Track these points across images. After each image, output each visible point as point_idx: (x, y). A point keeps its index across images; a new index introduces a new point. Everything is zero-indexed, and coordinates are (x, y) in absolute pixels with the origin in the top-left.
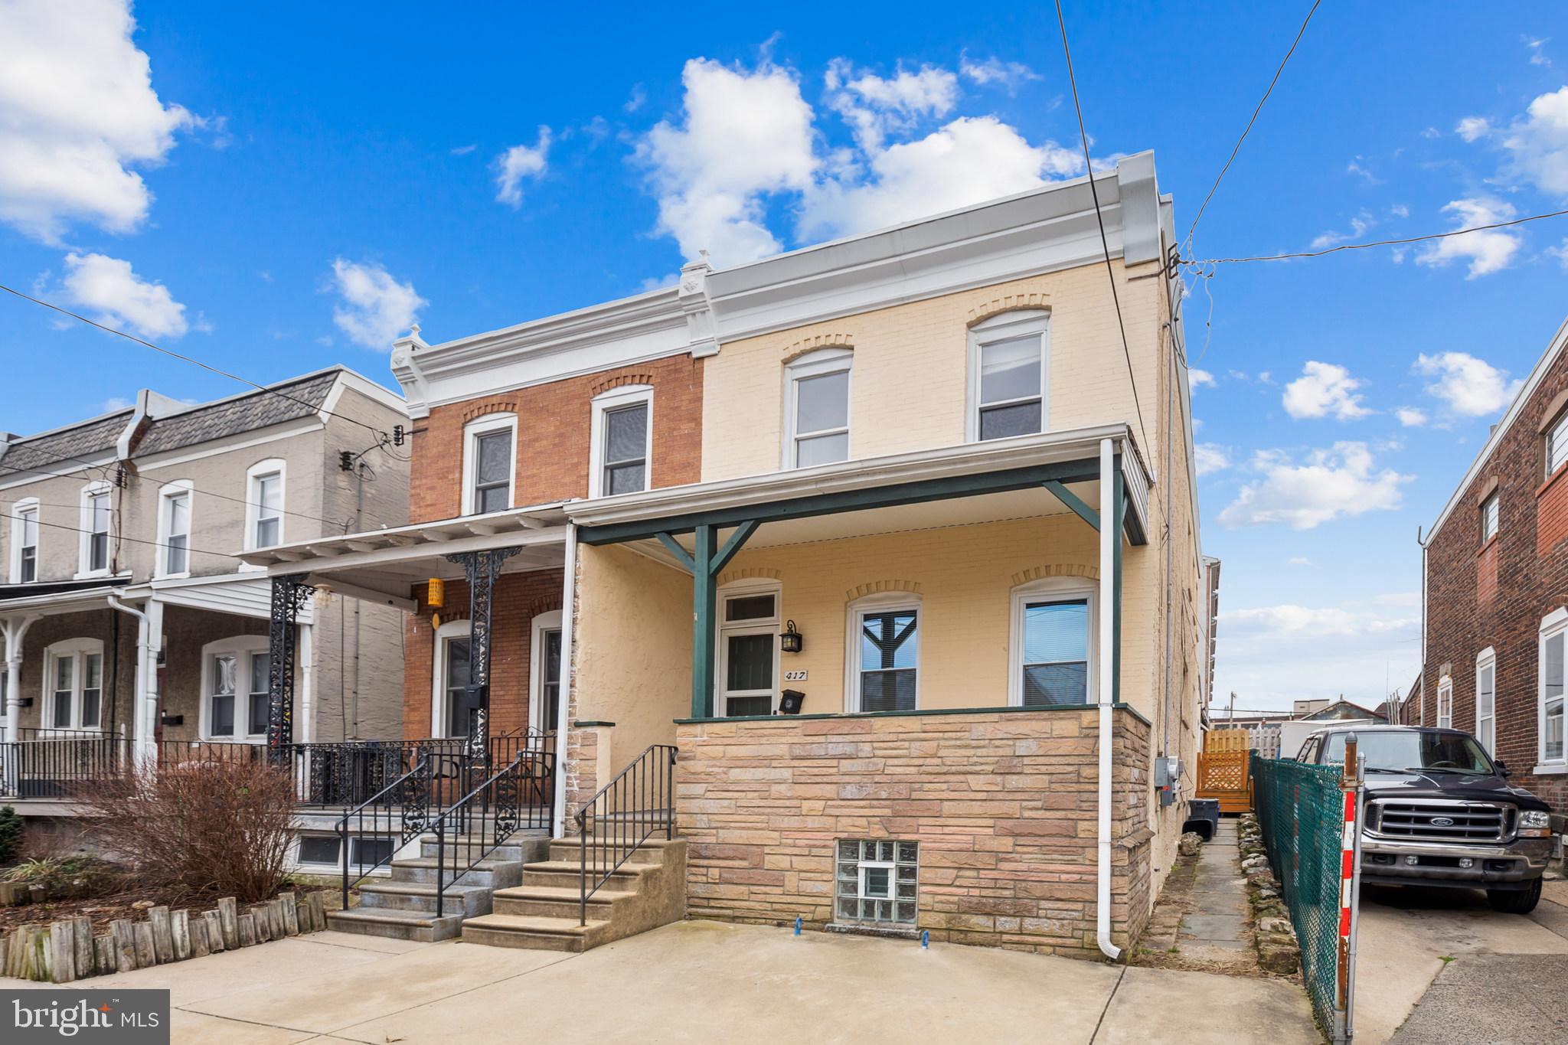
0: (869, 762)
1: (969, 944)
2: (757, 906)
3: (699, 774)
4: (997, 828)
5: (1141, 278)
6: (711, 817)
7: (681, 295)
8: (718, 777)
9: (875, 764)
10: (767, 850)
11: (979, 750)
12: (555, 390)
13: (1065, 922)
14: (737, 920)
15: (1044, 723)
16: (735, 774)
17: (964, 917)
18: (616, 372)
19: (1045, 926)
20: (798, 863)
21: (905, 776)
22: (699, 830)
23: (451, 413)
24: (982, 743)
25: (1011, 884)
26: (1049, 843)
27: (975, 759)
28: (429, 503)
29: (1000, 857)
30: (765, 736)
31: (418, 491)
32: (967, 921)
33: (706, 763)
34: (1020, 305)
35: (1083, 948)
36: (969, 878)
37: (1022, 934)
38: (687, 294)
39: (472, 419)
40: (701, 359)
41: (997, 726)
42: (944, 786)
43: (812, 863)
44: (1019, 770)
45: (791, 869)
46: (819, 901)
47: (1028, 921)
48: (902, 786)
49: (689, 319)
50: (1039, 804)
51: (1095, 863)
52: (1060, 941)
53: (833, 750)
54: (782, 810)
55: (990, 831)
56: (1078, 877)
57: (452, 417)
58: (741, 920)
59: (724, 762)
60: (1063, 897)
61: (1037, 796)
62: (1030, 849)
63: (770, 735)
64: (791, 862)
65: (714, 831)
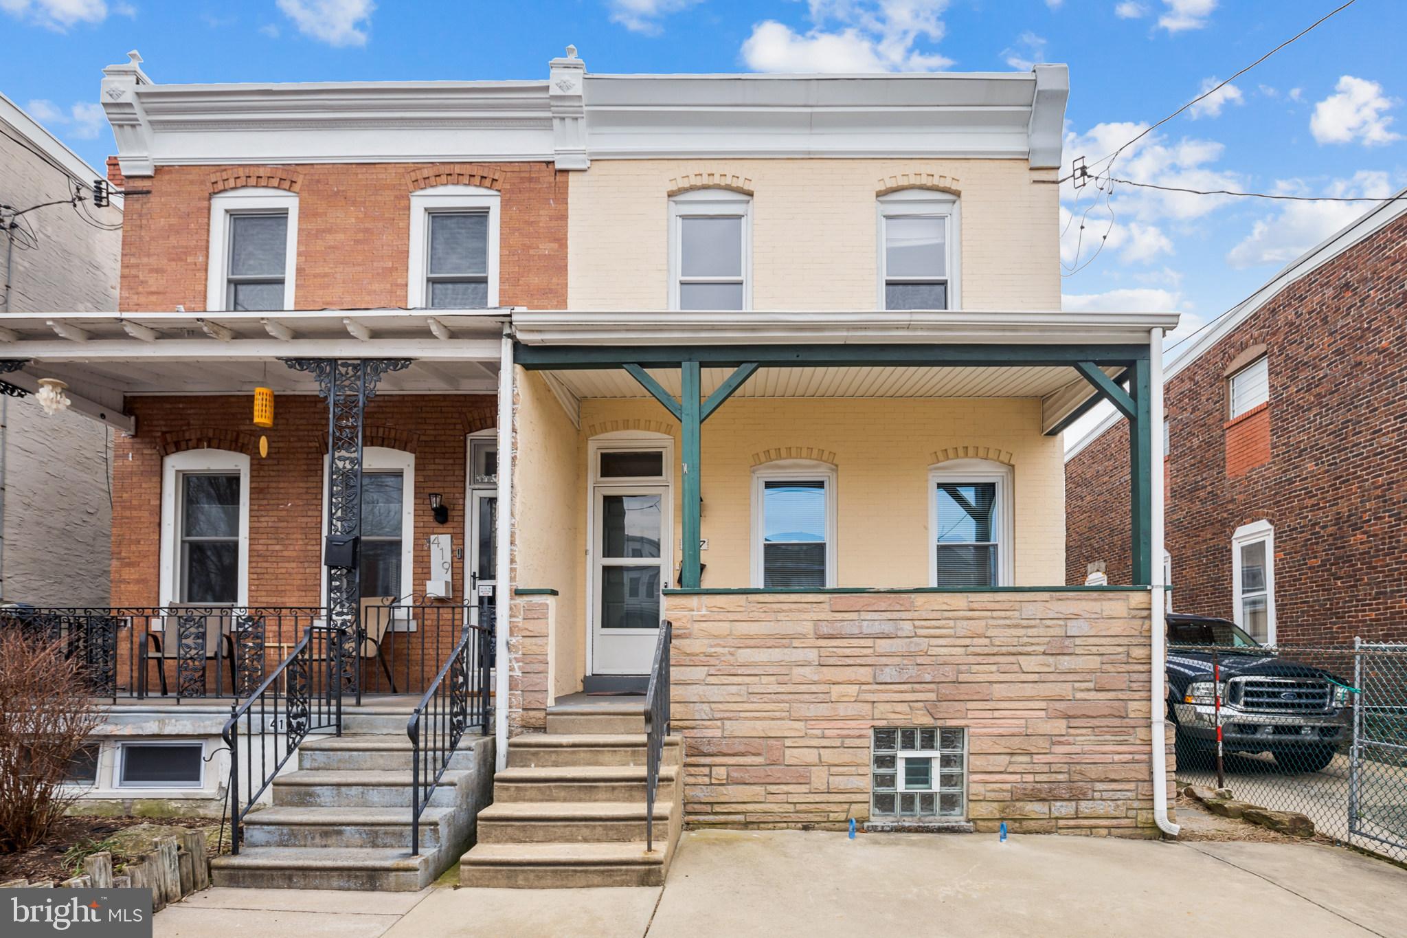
0: (911, 642)
1: (1024, 833)
2: (775, 808)
3: (697, 655)
4: (1050, 710)
5: (1044, 182)
6: (713, 706)
7: (552, 92)
8: (723, 659)
9: (917, 644)
10: (788, 743)
11: (1029, 630)
12: (357, 174)
13: (1119, 802)
14: (751, 826)
15: (1094, 603)
16: (745, 655)
17: (1019, 804)
18: (448, 167)
19: (1102, 808)
20: (828, 756)
21: (950, 658)
22: (698, 722)
23: (190, 177)
24: (1032, 623)
25: (1065, 768)
26: (1102, 725)
27: (1026, 640)
28: (153, 289)
29: (1055, 740)
30: (784, 611)
31: (134, 272)
32: (1021, 809)
33: (706, 642)
34: (929, 184)
35: (1137, 827)
36: (1021, 763)
37: (1077, 818)
38: (559, 92)
39: (225, 190)
40: (566, 171)
41: (1047, 605)
42: (994, 668)
43: (846, 756)
44: (1070, 651)
45: (821, 763)
46: (854, 797)
47: (1083, 804)
48: (947, 668)
49: (556, 122)
50: (1091, 685)
51: (1149, 743)
52: (1115, 822)
53: (867, 628)
54: (807, 696)
55: (1043, 714)
56: (1130, 757)
57: (192, 182)
58: (755, 826)
59: (730, 642)
60: (1117, 778)
61: (1088, 677)
62: (1083, 731)
63: (790, 611)
64: (820, 755)
65: (719, 723)
